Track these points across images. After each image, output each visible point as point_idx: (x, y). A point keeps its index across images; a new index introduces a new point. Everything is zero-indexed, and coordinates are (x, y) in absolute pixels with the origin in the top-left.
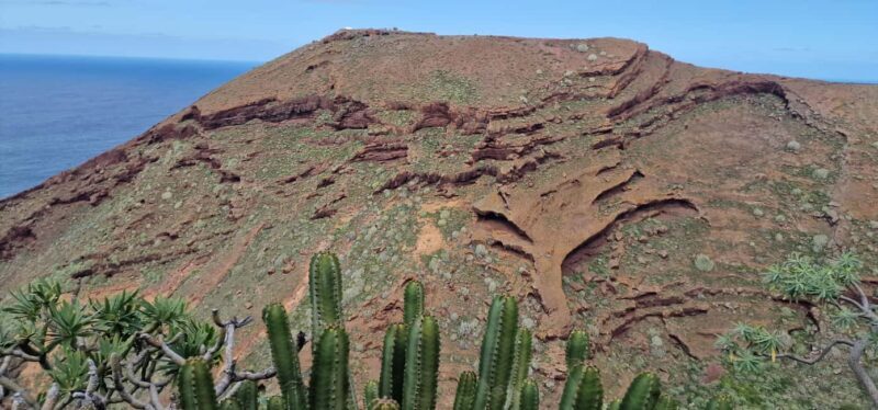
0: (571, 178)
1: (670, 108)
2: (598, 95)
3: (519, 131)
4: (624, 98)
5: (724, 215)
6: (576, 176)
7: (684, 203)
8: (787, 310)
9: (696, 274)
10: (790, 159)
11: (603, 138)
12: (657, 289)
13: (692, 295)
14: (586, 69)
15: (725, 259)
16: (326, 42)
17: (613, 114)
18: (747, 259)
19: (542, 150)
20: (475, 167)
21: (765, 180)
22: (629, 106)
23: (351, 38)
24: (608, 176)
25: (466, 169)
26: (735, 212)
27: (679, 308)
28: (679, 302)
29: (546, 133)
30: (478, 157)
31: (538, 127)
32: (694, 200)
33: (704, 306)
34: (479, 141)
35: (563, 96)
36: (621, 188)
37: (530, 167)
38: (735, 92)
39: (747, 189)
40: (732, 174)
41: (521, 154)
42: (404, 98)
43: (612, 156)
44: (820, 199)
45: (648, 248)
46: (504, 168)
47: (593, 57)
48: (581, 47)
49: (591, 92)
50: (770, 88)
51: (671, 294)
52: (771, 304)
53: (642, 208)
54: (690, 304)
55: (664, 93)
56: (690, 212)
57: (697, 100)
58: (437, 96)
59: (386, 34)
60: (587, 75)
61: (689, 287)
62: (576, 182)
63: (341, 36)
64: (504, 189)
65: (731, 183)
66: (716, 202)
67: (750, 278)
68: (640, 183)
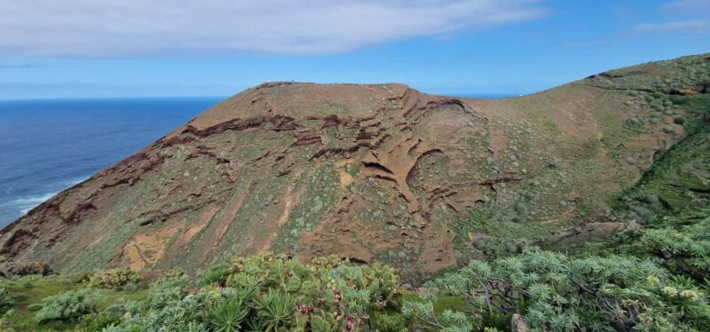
0: (397, 144)
1: (423, 112)
2: (398, 108)
3: (373, 126)
4: (408, 109)
5: (453, 154)
6: (398, 143)
7: (438, 151)
8: (484, 187)
9: (450, 179)
10: (471, 129)
11: (404, 126)
12: (439, 187)
13: (451, 187)
14: (390, 97)
15: (459, 171)
16: (258, 89)
17: (405, 116)
18: (466, 170)
19: (383, 133)
20: (358, 143)
21: (464, 139)
22: (409, 112)
23: (272, 86)
24: (410, 142)
25: (354, 145)
26: (456, 152)
27: (448, 193)
28: (447, 190)
29: (383, 125)
30: (358, 139)
31: (379, 123)
32: (442, 149)
33: (456, 191)
34: (358, 132)
35: (383, 109)
36: (415, 147)
37: (381, 141)
38: (444, 104)
39: (458, 142)
40: (452, 137)
41: (377, 136)
42: (313, 114)
43: (409, 134)
44: (485, 144)
45: (431, 171)
46: (373, 143)
47: (391, 91)
48: (385, 87)
49: (395, 107)
50: (455, 102)
51: (443, 188)
52: (478, 186)
53: (424, 154)
54: (451, 191)
55: (419, 106)
56: (441, 154)
57: (432, 108)
58: (330, 112)
59: (290, 84)
60: (390, 99)
61: (449, 184)
62: (399, 146)
63: (265, 86)
64: (374, 152)
65: (452, 141)
66: (449, 149)
67: (469, 177)
68: (421, 144)
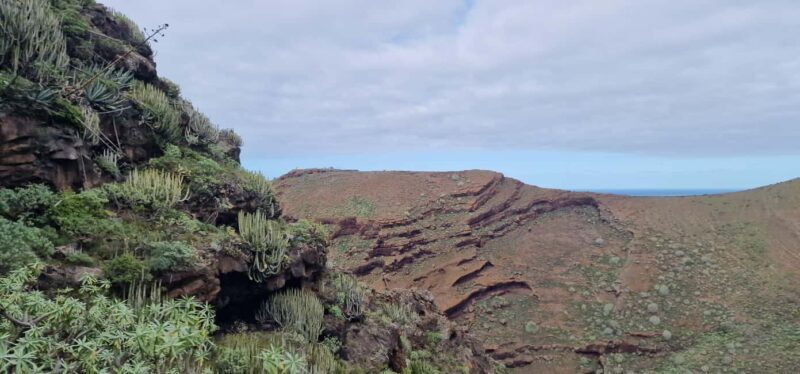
0: (438, 267)
1: (517, 218)
2: (462, 210)
3: (401, 235)
4: (483, 210)
5: (549, 293)
6: (442, 266)
7: (523, 285)
8: (584, 359)
9: (525, 335)
10: (597, 251)
11: (464, 239)
12: (495, 347)
13: (521, 351)
14: (455, 192)
15: (547, 325)
16: (282, 178)
17: (473, 222)
18: (561, 324)
19: (418, 249)
20: (370, 261)
21: (579, 266)
22: (486, 216)
23: (299, 175)
24: (464, 266)
25: (364, 263)
26: (558, 291)
27: (510, 361)
28: (511, 356)
29: (423, 236)
30: (373, 254)
31: (417, 232)
32: (530, 282)
33: (528, 359)
34: (374, 243)
35: (439, 211)
36: (475, 274)
37: (405, 260)
38: (566, 205)
39: (567, 273)
40: (559, 263)
41: (402, 252)
42: (328, 215)
43: (470, 252)
44: (611, 279)
45: (492, 318)
46: (388, 261)
47: (461, 183)
48: (454, 177)
49: (458, 208)
50: (586, 202)
51: (505, 350)
52: (573, 355)
53: (491, 289)
54: (519, 358)
55: (513, 207)
56: (526, 291)
57: (539, 212)
58: (350, 214)
59: (324, 171)
60: (456, 196)
61: (519, 345)
62: (442, 271)
63: (293, 174)
64: (387, 276)
65: (557, 270)
66: (547, 283)
67: (561, 337)
68: (490, 270)
